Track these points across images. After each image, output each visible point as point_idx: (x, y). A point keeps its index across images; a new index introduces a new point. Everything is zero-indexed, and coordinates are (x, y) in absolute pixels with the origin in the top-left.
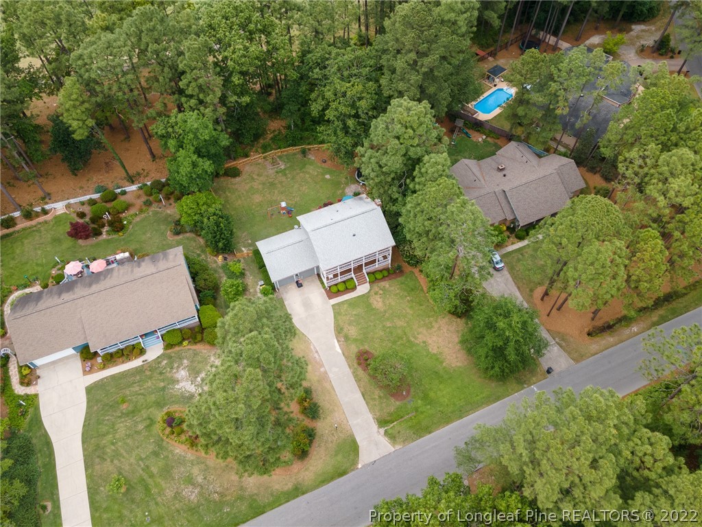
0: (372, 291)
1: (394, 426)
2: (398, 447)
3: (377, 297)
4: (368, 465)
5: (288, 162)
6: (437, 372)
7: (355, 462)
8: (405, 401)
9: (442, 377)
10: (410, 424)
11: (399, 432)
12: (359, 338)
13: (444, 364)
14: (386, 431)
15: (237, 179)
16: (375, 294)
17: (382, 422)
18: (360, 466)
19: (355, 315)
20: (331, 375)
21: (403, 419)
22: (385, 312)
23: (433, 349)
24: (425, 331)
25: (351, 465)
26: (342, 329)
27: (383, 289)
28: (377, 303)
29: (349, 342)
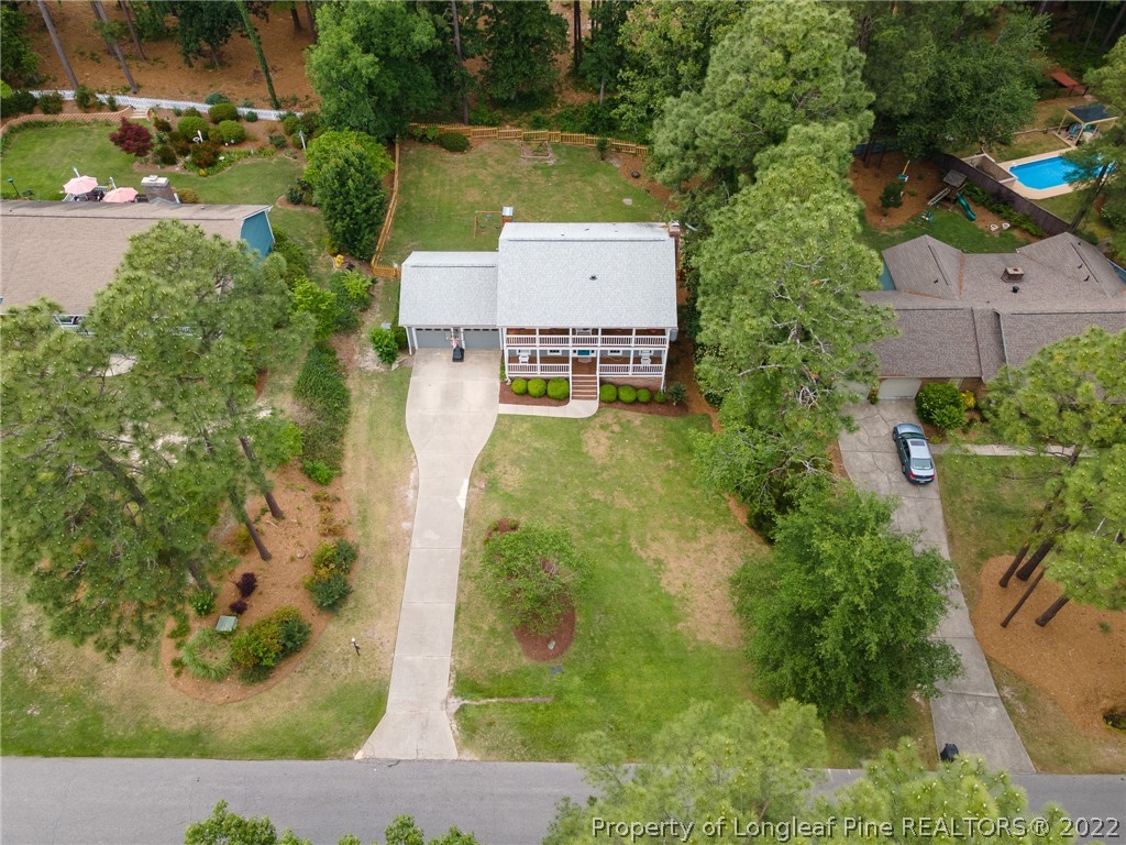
0: (597, 419)
1: (487, 706)
2: (468, 755)
3: (603, 436)
4: (378, 762)
5: (565, 158)
6: (652, 635)
7: (354, 742)
8: (544, 665)
9: (661, 651)
10: (527, 717)
11: (491, 724)
12: (518, 495)
13: (680, 626)
14: (462, 708)
15: (457, 156)
16: (602, 427)
17: (465, 685)
18: (359, 756)
19: (536, 450)
20: (416, 543)
21: (516, 700)
22: (604, 468)
23: (671, 583)
24: (672, 541)
25: (342, 745)
26: (492, 465)
27: (626, 426)
28: (597, 446)
29: (493, 495)
